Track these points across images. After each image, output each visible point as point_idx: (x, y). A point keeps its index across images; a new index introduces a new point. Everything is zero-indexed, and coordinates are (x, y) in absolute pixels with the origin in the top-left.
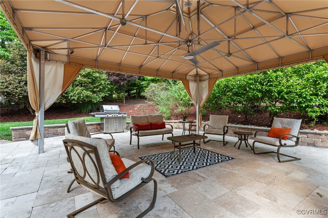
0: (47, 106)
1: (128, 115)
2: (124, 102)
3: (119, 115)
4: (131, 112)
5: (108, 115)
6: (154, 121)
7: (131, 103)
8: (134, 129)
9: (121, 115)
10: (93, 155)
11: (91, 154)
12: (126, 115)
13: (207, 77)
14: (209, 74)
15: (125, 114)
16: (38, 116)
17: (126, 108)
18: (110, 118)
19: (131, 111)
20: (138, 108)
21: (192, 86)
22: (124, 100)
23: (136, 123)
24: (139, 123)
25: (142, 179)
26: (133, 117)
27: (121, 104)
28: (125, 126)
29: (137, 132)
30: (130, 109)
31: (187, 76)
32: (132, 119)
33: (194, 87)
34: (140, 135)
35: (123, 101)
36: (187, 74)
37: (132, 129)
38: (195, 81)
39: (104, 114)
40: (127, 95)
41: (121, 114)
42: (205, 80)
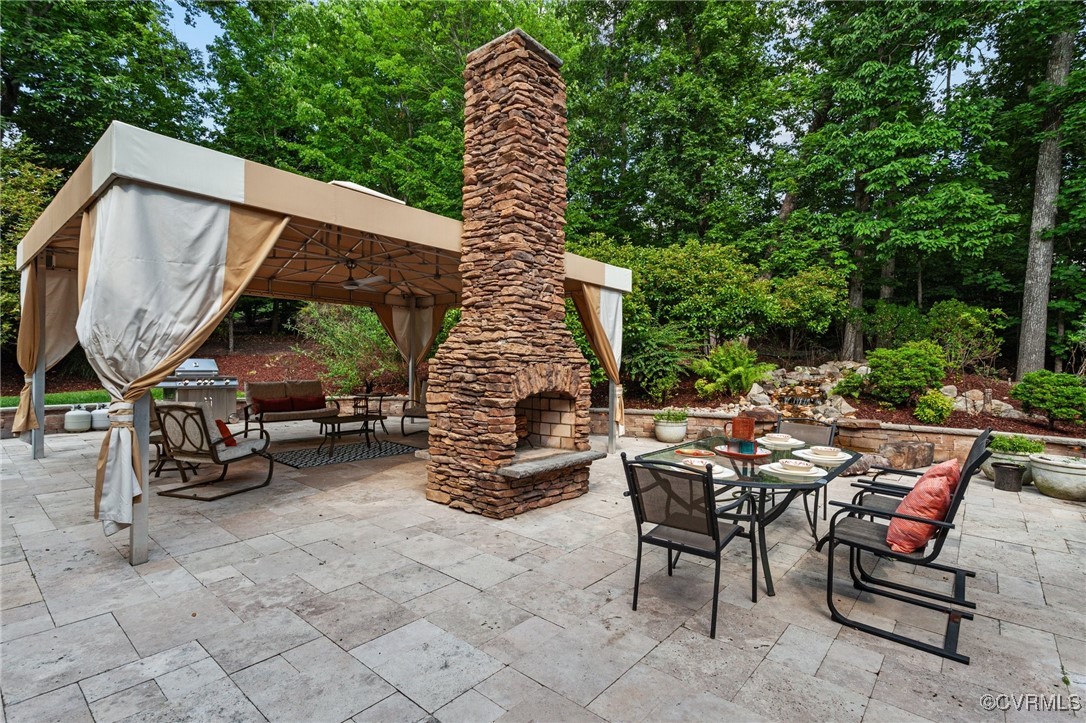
0: (51, 362)
1: (242, 382)
2: (231, 346)
3: (216, 383)
4: (253, 376)
5: (187, 381)
6: (300, 394)
7: (253, 347)
8: (253, 410)
9: (223, 383)
10: (197, 417)
11: (195, 417)
12: (235, 383)
13: (431, 301)
14: (434, 296)
15: (234, 379)
16: (31, 383)
17: (236, 362)
18: (192, 389)
19: (254, 372)
20: (275, 363)
21: (400, 318)
22: (231, 340)
23: (259, 397)
24: (266, 397)
25: (253, 450)
26: (250, 386)
27: (220, 351)
28: (235, 409)
29: (258, 416)
30: (252, 368)
31: (387, 297)
32: (249, 389)
33: (405, 321)
34: (264, 419)
35: (228, 339)
36: (386, 293)
37: (249, 411)
38: (407, 307)
39: (176, 380)
40: (241, 319)
41: (221, 379)
42: (427, 307)
